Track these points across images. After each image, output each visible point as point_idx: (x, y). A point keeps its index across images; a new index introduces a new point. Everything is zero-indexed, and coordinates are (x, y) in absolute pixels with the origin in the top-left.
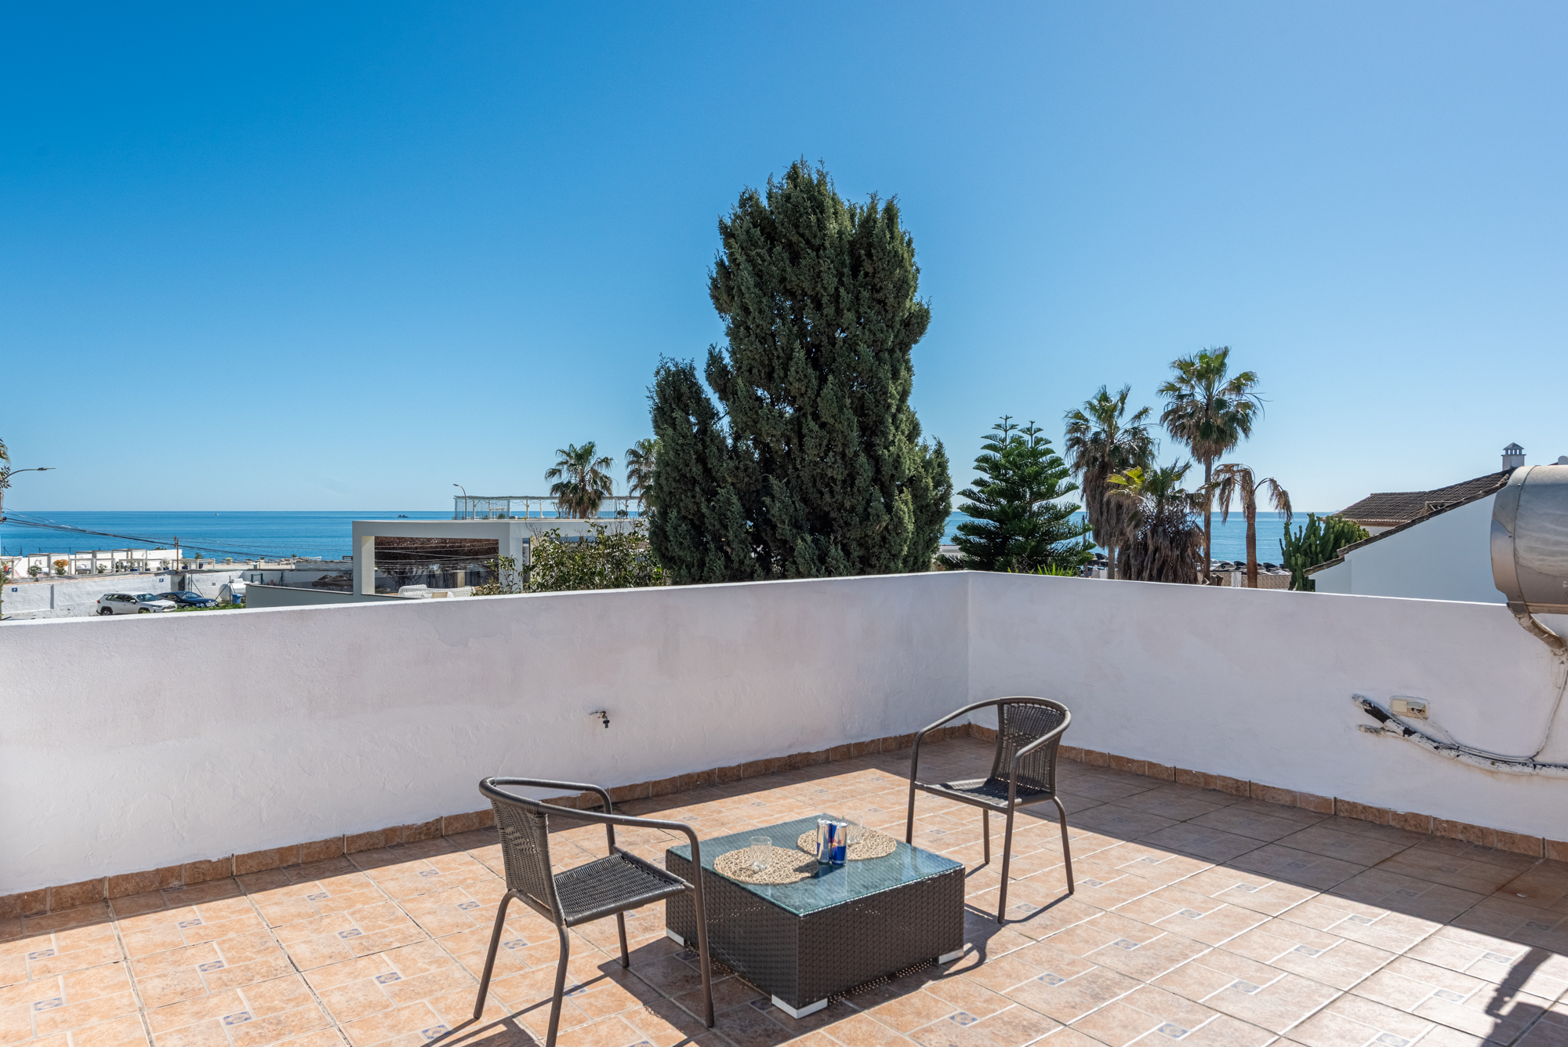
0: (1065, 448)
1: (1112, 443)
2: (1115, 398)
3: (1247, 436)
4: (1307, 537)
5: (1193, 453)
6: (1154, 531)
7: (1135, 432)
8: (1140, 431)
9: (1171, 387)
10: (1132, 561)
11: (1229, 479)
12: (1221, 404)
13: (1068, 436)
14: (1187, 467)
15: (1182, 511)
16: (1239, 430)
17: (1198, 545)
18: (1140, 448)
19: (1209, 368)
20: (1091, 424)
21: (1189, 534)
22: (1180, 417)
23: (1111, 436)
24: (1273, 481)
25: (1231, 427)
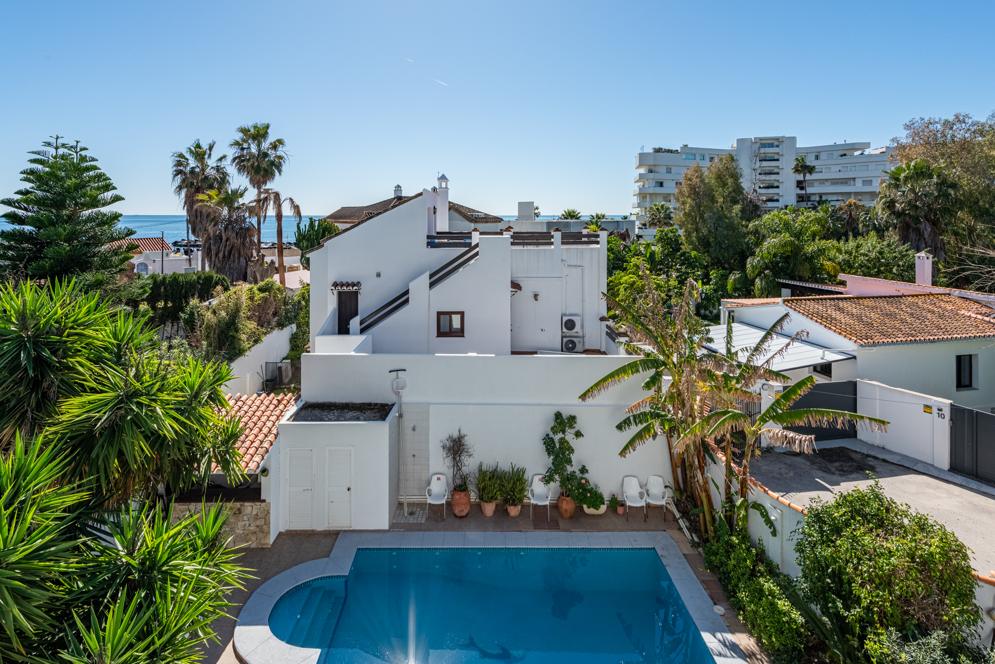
0: (172, 176)
1: (203, 174)
2: (205, 146)
3: (280, 174)
4: (309, 231)
5: (250, 182)
6: (226, 228)
7: (218, 169)
8: (221, 168)
9: (237, 143)
10: (212, 247)
11: (266, 197)
12: (266, 155)
13: (175, 168)
14: (246, 189)
15: (244, 216)
16: (276, 171)
17: (253, 236)
18: (221, 178)
19: (259, 134)
20: (190, 162)
21: (248, 229)
22: (243, 161)
23: (203, 170)
24: (291, 199)
25: (271, 168)
